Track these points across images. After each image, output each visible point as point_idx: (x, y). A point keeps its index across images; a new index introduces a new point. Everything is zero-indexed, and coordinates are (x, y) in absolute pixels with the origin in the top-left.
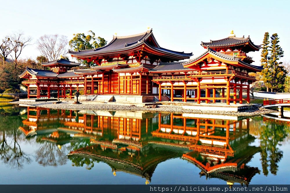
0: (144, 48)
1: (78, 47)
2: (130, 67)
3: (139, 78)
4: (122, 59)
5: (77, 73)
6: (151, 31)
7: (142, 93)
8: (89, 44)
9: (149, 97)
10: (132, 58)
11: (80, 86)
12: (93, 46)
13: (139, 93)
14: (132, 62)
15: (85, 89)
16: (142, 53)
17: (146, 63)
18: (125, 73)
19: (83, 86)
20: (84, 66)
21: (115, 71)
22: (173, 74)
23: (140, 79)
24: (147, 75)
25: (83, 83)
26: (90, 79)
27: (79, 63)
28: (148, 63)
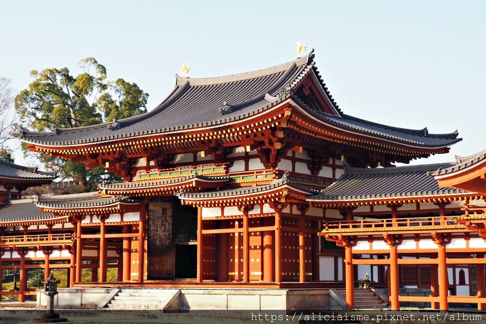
0: (289, 120)
1: (48, 116)
2: (238, 186)
3: (273, 224)
4: (210, 157)
5: (47, 207)
6: (311, 59)
7: (282, 279)
8: (84, 103)
9: (310, 292)
10: (246, 153)
11: (55, 255)
12: (98, 111)
13: (273, 279)
14: (247, 168)
15: (74, 267)
16: (281, 135)
17: (296, 171)
18: (223, 208)
19: (66, 254)
20: (66, 180)
21: (186, 199)
22: (395, 211)
23: (276, 228)
24: (299, 213)
25: (70, 243)
26: (95, 230)
27: (50, 170)
28: (302, 169)
